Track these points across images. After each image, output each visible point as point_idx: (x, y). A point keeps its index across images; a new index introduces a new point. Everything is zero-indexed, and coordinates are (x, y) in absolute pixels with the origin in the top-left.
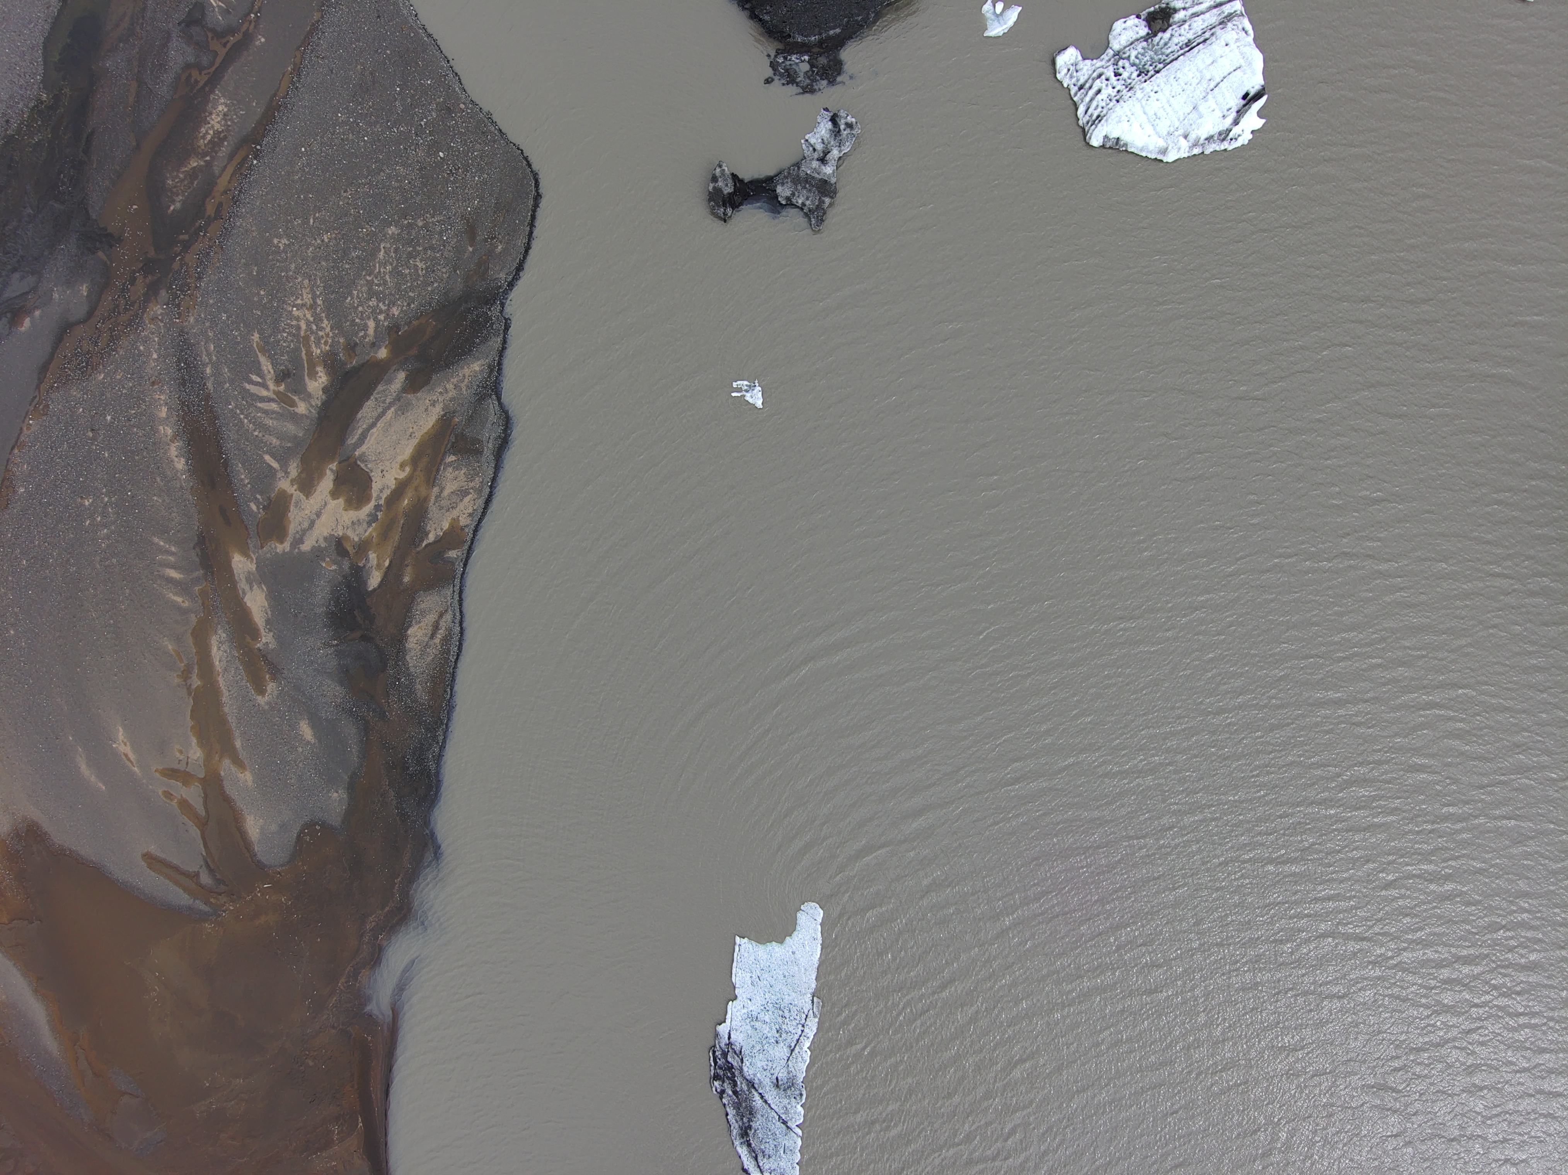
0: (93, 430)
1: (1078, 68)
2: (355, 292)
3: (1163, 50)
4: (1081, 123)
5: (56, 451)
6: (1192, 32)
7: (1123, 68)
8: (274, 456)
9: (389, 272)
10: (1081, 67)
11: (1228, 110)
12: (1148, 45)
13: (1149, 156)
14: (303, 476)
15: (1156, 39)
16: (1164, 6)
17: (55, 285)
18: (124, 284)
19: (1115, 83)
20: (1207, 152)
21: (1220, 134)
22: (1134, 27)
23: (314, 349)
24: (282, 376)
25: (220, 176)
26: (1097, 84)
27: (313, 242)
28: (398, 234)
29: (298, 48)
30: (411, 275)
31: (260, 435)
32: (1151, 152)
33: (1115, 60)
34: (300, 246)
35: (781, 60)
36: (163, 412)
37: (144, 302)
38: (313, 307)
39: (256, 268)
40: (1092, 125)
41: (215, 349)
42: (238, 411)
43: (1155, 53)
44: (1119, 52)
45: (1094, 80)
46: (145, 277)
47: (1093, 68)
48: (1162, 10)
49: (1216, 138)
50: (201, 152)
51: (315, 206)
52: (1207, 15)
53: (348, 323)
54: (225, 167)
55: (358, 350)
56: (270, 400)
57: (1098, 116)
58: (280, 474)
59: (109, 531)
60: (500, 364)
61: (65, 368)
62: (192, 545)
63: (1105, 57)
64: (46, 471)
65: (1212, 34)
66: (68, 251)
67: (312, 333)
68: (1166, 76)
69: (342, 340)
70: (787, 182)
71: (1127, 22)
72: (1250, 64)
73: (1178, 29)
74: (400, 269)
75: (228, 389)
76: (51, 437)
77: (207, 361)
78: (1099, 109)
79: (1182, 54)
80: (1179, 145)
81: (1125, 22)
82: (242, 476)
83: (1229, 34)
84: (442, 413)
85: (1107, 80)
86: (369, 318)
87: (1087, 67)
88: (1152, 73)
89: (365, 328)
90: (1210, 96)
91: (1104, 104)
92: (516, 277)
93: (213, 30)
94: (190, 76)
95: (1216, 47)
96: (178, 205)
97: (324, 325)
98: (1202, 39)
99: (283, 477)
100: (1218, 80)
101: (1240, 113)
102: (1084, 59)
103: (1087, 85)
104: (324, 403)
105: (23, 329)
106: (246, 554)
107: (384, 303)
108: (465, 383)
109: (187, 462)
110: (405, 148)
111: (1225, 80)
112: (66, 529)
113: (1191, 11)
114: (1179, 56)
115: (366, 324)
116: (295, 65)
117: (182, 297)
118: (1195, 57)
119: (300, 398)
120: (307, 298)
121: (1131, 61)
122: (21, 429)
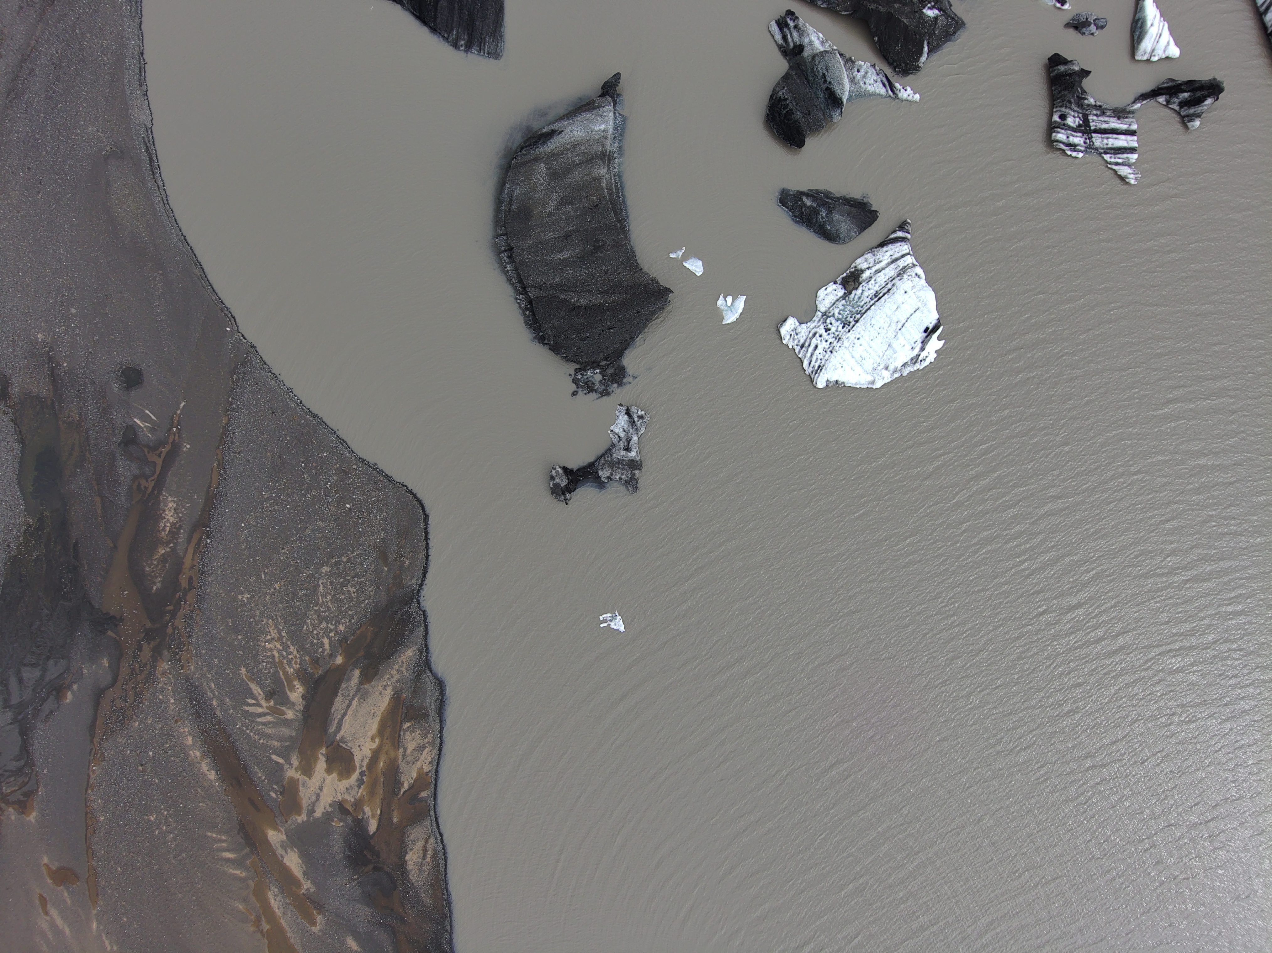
0: (142, 765)
1: (797, 331)
2: (308, 621)
3: (858, 303)
4: (807, 373)
5: (119, 786)
6: (877, 285)
7: (831, 324)
8: (278, 755)
9: (330, 600)
10: (800, 330)
11: (915, 343)
12: (846, 302)
13: (862, 387)
14: (303, 763)
15: (852, 296)
16: (853, 270)
17: (83, 664)
18: (134, 652)
19: (827, 338)
20: (905, 374)
21: (912, 359)
22: (834, 292)
23: (288, 669)
24: (270, 695)
25: (185, 555)
26: (814, 342)
27: (268, 591)
28: (330, 572)
29: (217, 448)
30: (347, 599)
31: (265, 742)
32: (863, 385)
33: (824, 319)
34: (259, 597)
35: (580, 377)
36: (190, 741)
37: (154, 663)
38: (280, 638)
39: (230, 620)
40: (816, 374)
41: (215, 687)
42: (244, 728)
43: (853, 307)
44: (825, 312)
45: (811, 339)
46: (149, 644)
47: (809, 330)
48: (852, 273)
49: (909, 363)
50: (165, 541)
51: (263, 564)
52: (887, 270)
53: (309, 645)
54: (187, 549)
55: (321, 662)
56: (265, 714)
57: (819, 367)
58: (286, 766)
59: (174, 835)
60: (426, 646)
61: (108, 723)
62: (236, 832)
63: (816, 319)
64: (116, 801)
65: (893, 285)
66: (85, 636)
67: (284, 658)
68: (864, 324)
69: (307, 658)
70: (606, 468)
71: (828, 289)
72: (926, 305)
73: (866, 285)
74: (338, 596)
75: (232, 714)
76: (112, 776)
77: (212, 696)
78: (819, 361)
79: (873, 304)
80: (883, 376)
81: (826, 289)
82: (260, 774)
83: (905, 284)
84: (393, 693)
85: (820, 336)
86: (323, 637)
87: (804, 330)
88: (853, 323)
89: (322, 646)
90: (899, 335)
91: (822, 357)
92: (423, 581)
93: (147, 446)
94: (139, 485)
95: (898, 296)
96: (159, 585)
97: (291, 650)
98: (886, 290)
99: (289, 768)
100: (904, 321)
101: (924, 343)
102: (801, 323)
103: (807, 344)
104: (307, 708)
105: (68, 701)
106: (276, 828)
107: (332, 624)
108: (404, 667)
109: (216, 772)
110: (320, 507)
111: (909, 320)
112: (143, 840)
113: (874, 269)
114: (871, 306)
115: (322, 642)
116: (219, 461)
117: (180, 653)
118: (883, 306)
119: (287, 708)
120: (274, 633)
121: (836, 317)
122: (89, 775)
